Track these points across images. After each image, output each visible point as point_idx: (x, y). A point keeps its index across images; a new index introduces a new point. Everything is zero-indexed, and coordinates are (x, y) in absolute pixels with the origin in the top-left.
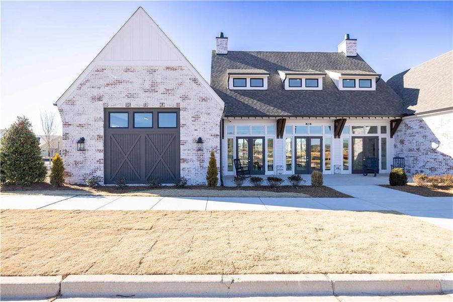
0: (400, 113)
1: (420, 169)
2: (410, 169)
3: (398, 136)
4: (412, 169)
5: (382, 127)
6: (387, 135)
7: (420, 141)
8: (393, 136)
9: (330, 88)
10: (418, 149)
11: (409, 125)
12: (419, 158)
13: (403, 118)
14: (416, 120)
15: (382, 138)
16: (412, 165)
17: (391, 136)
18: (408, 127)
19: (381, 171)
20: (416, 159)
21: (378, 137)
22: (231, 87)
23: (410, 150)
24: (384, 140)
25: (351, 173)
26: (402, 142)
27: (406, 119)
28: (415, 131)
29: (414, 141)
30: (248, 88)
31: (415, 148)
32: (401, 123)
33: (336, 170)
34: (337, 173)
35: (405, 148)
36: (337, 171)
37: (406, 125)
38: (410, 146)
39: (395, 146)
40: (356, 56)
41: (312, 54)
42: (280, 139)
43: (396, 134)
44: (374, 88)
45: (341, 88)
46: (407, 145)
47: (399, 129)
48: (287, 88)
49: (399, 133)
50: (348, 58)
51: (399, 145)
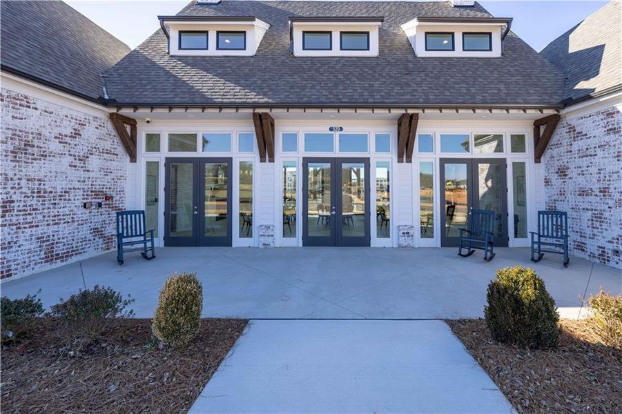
0: (556, 99)
1: (610, 246)
2: (583, 240)
3: (552, 157)
4: (588, 241)
5: (512, 137)
6: (527, 156)
7: (610, 168)
8: (542, 159)
9: (398, 53)
10: (604, 191)
11: (578, 129)
12: (606, 215)
13: (563, 112)
14: (597, 114)
15: (514, 164)
16: (588, 232)
17: (538, 159)
18: (577, 134)
19: (514, 242)
20: (599, 217)
21: (505, 159)
22: (175, 51)
23: (584, 192)
24: (520, 168)
25: (439, 246)
26: (562, 172)
27: (572, 115)
28: (593, 142)
29: (594, 170)
30: (212, 51)
31: (596, 187)
32: (560, 125)
33: (402, 239)
34: (405, 244)
35: (570, 186)
36: (404, 241)
37: (572, 129)
38: (582, 182)
39: (547, 182)
40: (473, 6)
41: (385, 5)
42: (267, 164)
43: (548, 153)
44: (496, 52)
45: (421, 52)
46: (576, 180)
47: (555, 139)
48: (299, 51)
49: (555, 152)
50: (456, 9)
51: (554, 178)
